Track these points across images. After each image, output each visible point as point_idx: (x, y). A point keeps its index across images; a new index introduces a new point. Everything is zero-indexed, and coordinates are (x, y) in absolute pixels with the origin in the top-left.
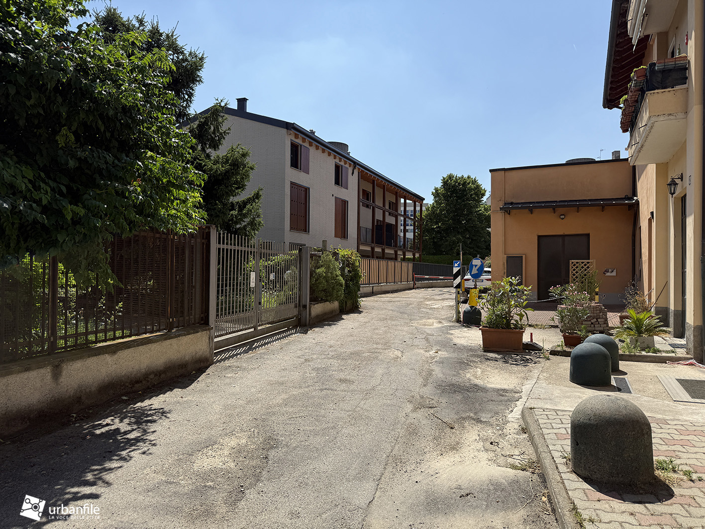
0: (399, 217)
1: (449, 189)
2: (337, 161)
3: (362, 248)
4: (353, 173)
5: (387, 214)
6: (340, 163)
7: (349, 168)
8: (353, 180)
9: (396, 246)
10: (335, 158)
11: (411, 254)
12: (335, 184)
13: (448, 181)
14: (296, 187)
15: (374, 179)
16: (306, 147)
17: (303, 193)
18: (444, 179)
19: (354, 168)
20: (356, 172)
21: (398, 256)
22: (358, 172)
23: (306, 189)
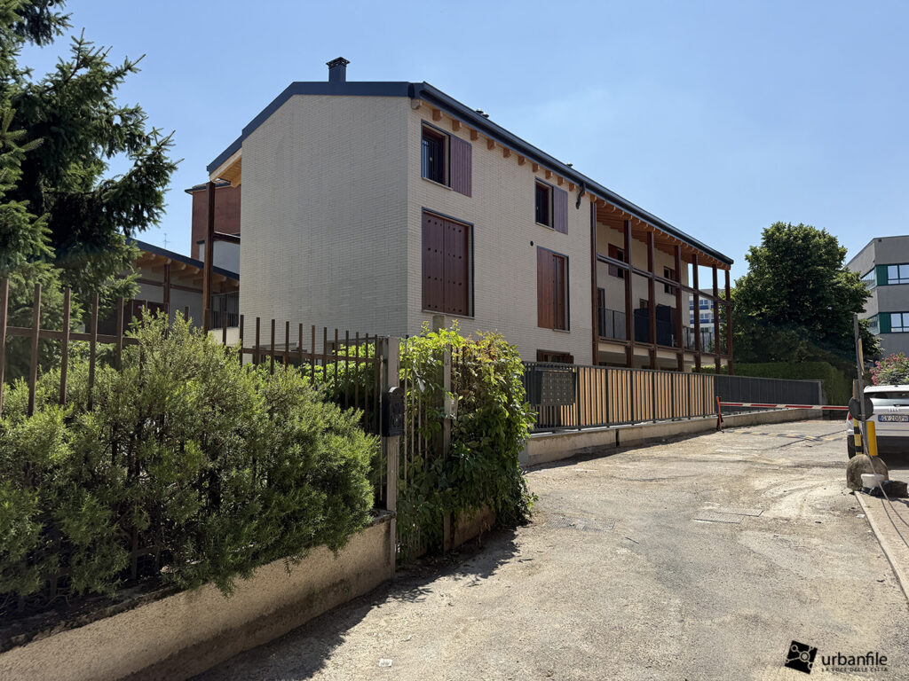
1: (778, 247)
2: (542, 176)
3: (602, 348)
4: (578, 204)
6: (547, 181)
7: (569, 192)
8: (579, 217)
9: (679, 344)
10: (535, 170)
11: (712, 360)
12: (537, 221)
13: (773, 234)
14: (439, 222)
15: (626, 218)
16: (462, 141)
17: (459, 237)
18: (767, 231)
19: (581, 194)
20: (586, 201)
21: (685, 365)
22: (591, 203)
23: (466, 228)
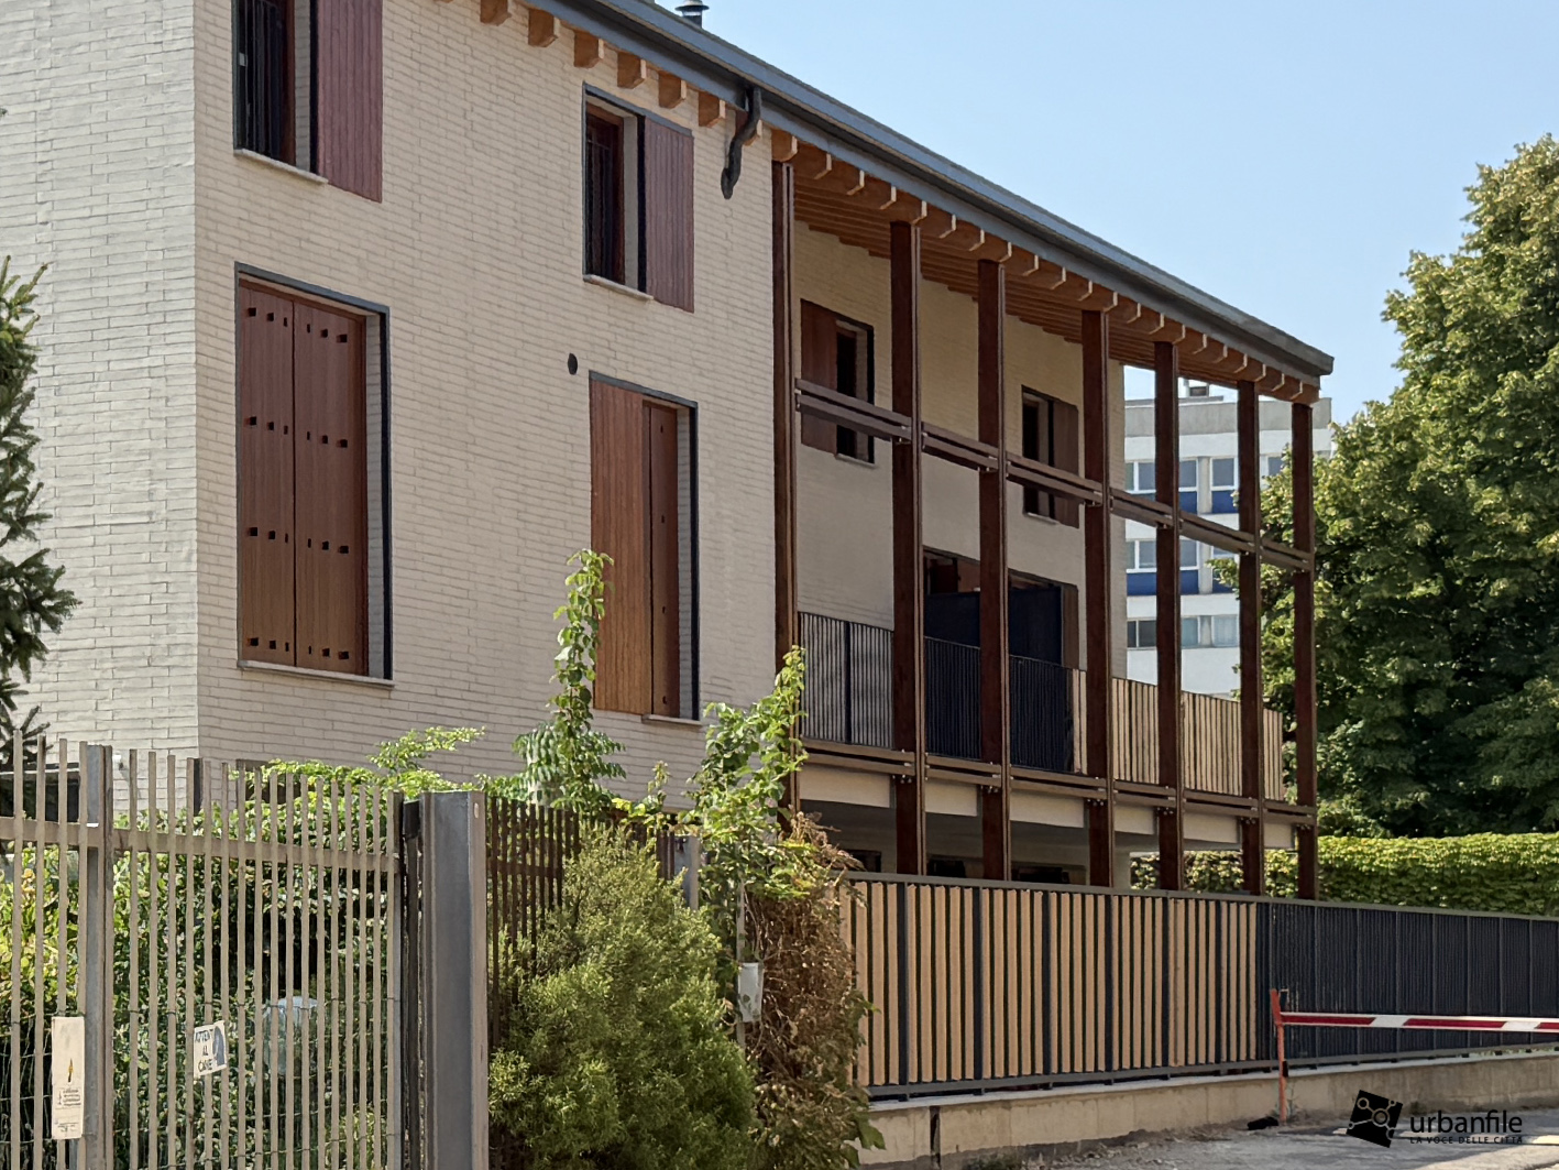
0: (1113, 517)
2: (604, 79)
4: (730, 176)
5: (1014, 494)
6: (622, 95)
7: (698, 132)
8: (732, 230)
10: (583, 56)
12: (589, 269)
14: (282, 310)
15: (902, 214)
17: (335, 356)
19: (744, 129)
20: (757, 161)
22: (776, 165)
23: (360, 324)
